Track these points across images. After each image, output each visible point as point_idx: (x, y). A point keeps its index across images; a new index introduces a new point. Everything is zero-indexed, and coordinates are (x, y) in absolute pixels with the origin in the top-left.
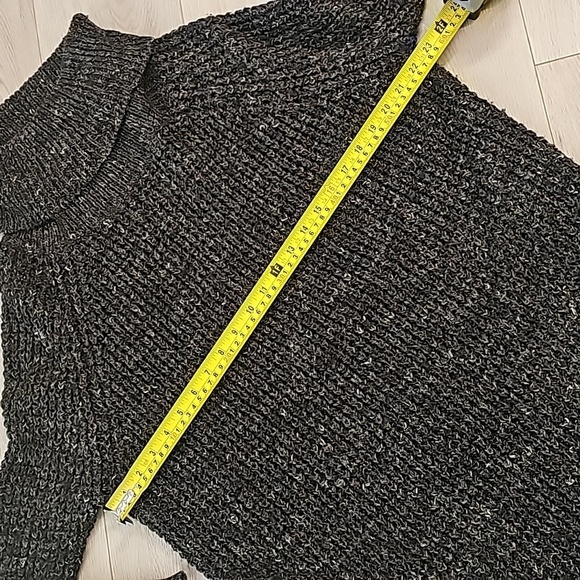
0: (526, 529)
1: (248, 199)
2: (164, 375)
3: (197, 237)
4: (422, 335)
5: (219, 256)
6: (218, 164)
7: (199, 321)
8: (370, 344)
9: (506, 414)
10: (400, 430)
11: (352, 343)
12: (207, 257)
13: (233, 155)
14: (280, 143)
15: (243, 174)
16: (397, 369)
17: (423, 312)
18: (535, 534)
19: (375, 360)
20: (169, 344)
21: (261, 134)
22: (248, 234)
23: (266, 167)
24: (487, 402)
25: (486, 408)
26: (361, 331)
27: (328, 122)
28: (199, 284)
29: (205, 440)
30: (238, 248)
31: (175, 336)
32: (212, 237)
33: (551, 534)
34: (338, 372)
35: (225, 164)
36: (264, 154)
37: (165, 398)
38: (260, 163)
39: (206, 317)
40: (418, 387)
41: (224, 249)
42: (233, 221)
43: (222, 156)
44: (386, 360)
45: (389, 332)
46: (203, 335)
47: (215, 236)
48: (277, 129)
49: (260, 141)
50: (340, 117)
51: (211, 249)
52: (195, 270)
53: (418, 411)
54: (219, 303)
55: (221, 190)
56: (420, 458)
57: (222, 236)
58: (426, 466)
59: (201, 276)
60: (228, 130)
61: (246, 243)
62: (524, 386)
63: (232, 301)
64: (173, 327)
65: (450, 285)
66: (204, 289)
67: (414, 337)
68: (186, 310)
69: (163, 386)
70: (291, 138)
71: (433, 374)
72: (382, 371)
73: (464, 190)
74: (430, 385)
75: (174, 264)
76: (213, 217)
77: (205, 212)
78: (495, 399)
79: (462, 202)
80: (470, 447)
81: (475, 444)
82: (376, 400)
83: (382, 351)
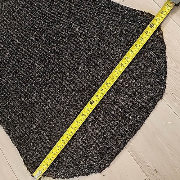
0: (94, 119)
1: (28, 24)
2: (3, 75)
3: (13, 35)
4: (74, 63)
5: (18, 40)
6: (22, 14)
7: (11, 59)
8: (58, 65)
9: (94, 85)
10: (64, 90)
11: (53, 64)
12: (15, 41)
13: (26, 12)
14: (40, 9)
15: (28, 17)
16: (65, 72)
17: (75, 56)
18: (97, 120)
19: (59, 69)
20: (4, 66)
21: (35, 7)
22: (27, 34)
23: (35, 15)
24: (89, 81)
25: (88, 83)
26: (56, 61)
27: (55, 5)
28: (12, 48)
29: (14, 94)
30: (24, 38)
31: (5, 64)
32: (17, 35)
33: (101, 120)
34: (48, 73)
35: (23, 14)
36: (35, 12)
37: (3, 82)
38: (34, 14)
39: (13, 58)
40: (70, 78)
41: (20, 38)
42: (23, 30)
43: (23, 12)
44: (62, 69)
45: (64, 61)
46: (13, 63)
47: (18, 34)
48: (40, 6)
49: (35, 9)
50: (59, 4)
51: (16, 38)
52: (11, 44)
53: (69, 84)
54: (17, 53)
55: (21, 22)
56: (69, 98)
57: (20, 35)
58: (70, 101)
59: (13, 46)
60: (26, 5)
61: (27, 36)
62: (100, 77)
63: (21, 53)
64: (5, 61)
65: (85, 48)
66: (13, 50)
67: (71, 63)
68: (8, 56)
69: (3, 78)
70: (44, 9)
71: (75, 74)
72: (61, 73)
73: (95, 23)
74: (74, 77)
75: (6, 43)
76: (18, 29)
77: (16, 28)
78: (91, 80)
79: (93, 26)
80: (82, 95)
81: (84, 95)
82: (58, 81)
83: (61, 67)
